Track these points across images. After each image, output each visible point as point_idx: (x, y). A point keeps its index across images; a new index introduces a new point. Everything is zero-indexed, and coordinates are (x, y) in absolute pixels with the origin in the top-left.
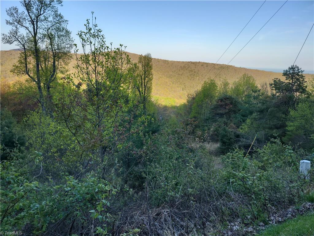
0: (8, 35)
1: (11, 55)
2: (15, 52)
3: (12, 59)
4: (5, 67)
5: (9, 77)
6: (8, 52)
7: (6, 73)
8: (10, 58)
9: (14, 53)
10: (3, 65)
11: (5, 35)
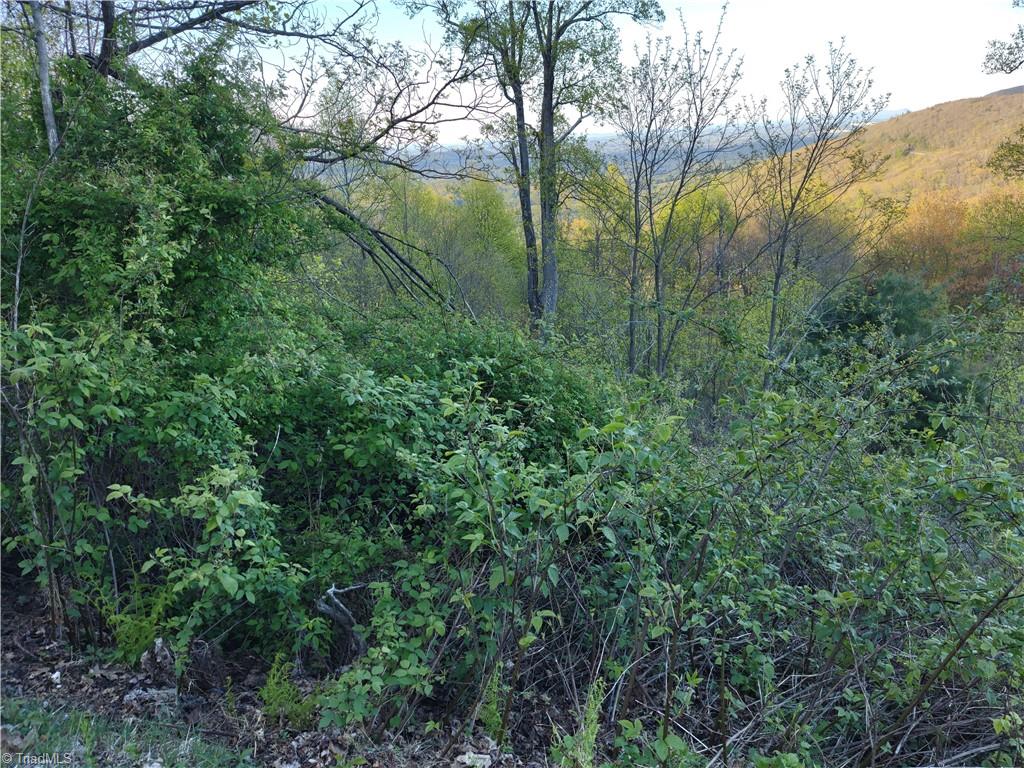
0: (1011, 41)
1: (987, 110)
2: (1003, 99)
3: (988, 123)
4: (961, 152)
5: (966, 184)
6: (981, 102)
7: (958, 172)
8: (985, 122)
9: (1000, 104)
10: (956, 147)
11: (998, 45)
